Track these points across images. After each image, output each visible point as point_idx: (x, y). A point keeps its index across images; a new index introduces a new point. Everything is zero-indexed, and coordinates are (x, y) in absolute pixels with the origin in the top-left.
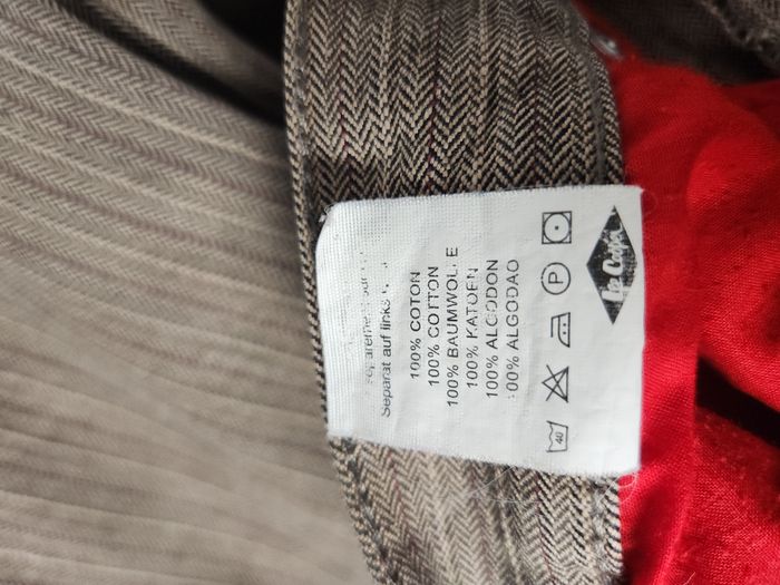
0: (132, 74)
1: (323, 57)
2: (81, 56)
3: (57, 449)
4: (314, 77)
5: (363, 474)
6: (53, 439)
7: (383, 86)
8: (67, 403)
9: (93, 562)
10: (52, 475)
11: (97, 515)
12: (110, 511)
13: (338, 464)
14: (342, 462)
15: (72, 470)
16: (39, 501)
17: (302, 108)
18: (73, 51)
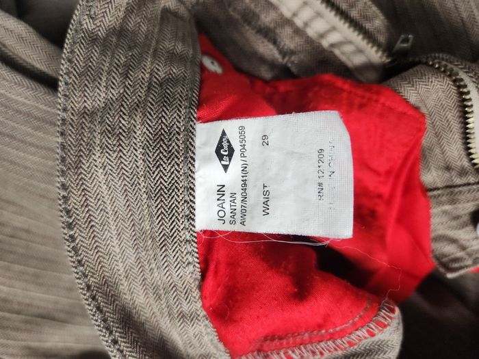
0: (28, 88)
1: (80, 66)
2: (7, 81)
3: (14, 241)
4: (75, 73)
5: (80, 252)
6: (12, 236)
7: (104, 79)
8: (18, 221)
9: (30, 291)
10: (11, 252)
11: (32, 270)
12: (38, 268)
13: (67, 247)
14: (69, 246)
15: (21, 251)
16: (6, 263)
17: (66, 84)
18: (4, 79)
